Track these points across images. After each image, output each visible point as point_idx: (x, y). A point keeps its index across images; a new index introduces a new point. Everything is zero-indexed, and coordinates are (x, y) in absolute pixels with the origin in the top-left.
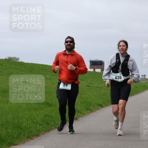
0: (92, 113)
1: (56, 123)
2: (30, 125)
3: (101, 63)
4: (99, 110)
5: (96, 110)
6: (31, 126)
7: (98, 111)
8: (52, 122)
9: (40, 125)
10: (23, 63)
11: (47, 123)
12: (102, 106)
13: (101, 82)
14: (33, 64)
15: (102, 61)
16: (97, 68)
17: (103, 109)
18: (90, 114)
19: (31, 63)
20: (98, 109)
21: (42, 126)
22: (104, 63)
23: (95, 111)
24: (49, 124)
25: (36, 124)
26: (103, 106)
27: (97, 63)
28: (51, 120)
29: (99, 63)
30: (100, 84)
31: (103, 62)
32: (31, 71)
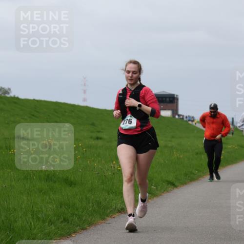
0: (155, 198)
1: (84, 219)
2: (31, 223)
3: (171, 99)
4: (168, 192)
5: (163, 193)
6: (34, 225)
7: (165, 195)
8: (76, 218)
9: (51, 224)
10: (18, 98)
11: (66, 220)
12: (173, 185)
13: (173, 137)
14: (37, 101)
15: (174, 95)
16: (164, 109)
17: (176, 190)
18: (150, 200)
19: (34, 100)
20: (166, 191)
21: (55, 226)
22: (177, 99)
23: (161, 195)
24: (68, 222)
25: (44, 222)
26: (176, 184)
27: (164, 99)
28: (73, 214)
29: (168, 99)
30: (170, 141)
31: (176, 96)
32: (33, 115)
